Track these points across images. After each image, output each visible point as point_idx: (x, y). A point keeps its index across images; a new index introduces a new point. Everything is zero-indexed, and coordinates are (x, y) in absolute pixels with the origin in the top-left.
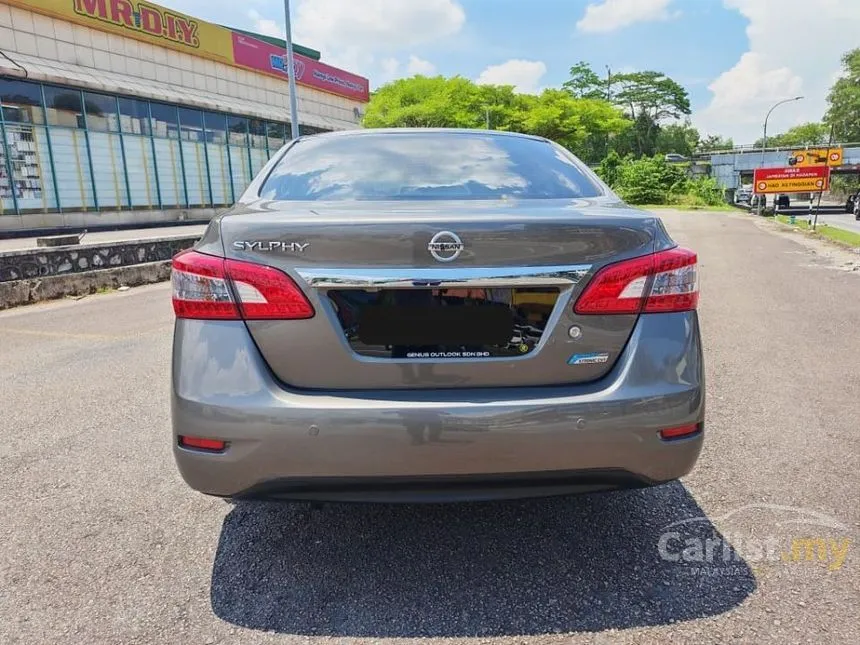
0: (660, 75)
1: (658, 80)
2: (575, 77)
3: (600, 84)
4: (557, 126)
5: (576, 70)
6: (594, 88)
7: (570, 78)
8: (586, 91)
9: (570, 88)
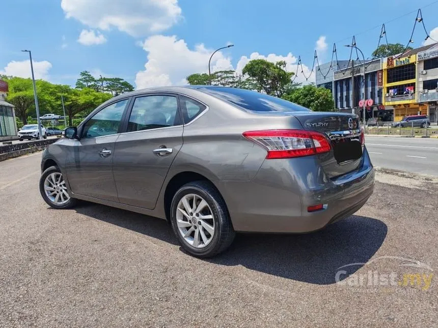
0: (122, 80)
1: (121, 81)
2: (83, 77)
3: (95, 81)
4: (92, 103)
5: (83, 74)
6: (93, 83)
7: (81, 77)
8: (89, 84)
9: (81, 82)
